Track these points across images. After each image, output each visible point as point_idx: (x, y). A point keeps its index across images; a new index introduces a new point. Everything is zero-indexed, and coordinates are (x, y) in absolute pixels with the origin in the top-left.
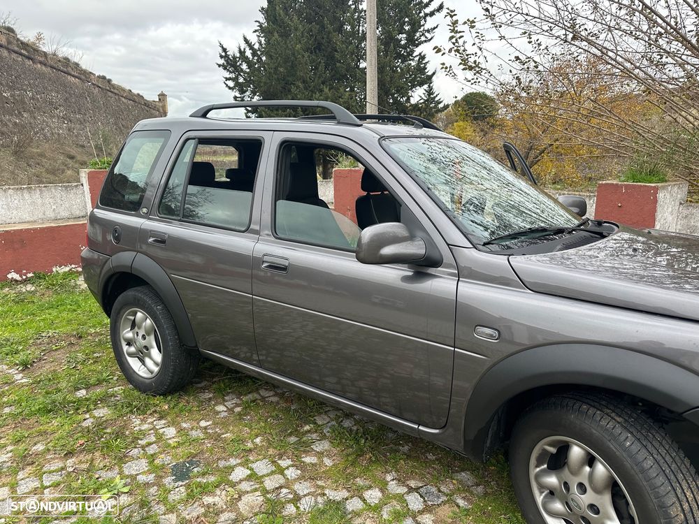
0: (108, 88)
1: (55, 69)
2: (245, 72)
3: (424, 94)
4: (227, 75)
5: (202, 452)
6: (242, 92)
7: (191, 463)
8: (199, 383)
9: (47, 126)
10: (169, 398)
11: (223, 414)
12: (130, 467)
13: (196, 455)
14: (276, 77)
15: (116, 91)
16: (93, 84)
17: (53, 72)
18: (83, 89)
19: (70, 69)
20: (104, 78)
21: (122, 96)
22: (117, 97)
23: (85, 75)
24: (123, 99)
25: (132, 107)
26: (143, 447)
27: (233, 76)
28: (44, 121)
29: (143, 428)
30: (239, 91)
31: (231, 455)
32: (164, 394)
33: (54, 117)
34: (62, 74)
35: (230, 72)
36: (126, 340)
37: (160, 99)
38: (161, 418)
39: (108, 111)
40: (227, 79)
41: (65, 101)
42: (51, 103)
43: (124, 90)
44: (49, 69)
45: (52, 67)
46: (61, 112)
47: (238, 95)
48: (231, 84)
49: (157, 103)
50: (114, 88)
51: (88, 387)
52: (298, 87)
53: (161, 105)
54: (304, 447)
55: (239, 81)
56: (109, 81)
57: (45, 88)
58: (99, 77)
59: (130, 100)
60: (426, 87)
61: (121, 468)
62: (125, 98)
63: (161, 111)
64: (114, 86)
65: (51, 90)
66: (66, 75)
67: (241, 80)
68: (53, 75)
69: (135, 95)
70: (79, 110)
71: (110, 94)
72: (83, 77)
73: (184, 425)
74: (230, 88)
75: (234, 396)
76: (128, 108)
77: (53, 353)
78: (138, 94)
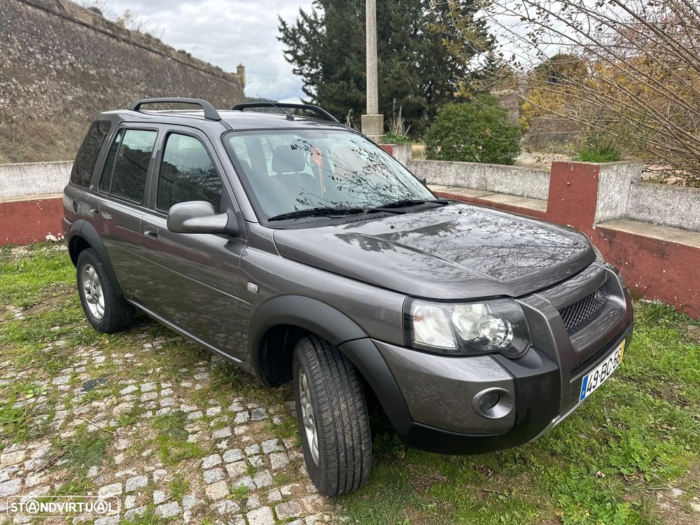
0: (188, 62)
1: (137, 45)
2: (303, 45)
3: (485, 61)
4: (287, 48)
5: (113, 374)
6: (302, 64)
7: (100, 381)
8: (144, 327)
9: (130, 101)
10: (113, 336)
11: (146, 350)
12: (59, 379)
13: (107, 375)
14: (330, 49)
15: (195, 65)
16: (173, 59)
17: (135, 49)
18: (163, 64)
19: (151, 46)
20: (184, 52)
21: (201, 70)
22: (196, 71)
23: (165, 51)
24: (202, 73)
25: (211, 79)
26: (75, 368)
27: (291, 48)
28: (126, 96)
29: (83, 356)
30: (298, 63)
31: (130, 378)
32: (110, 333)
33: (136, 92)
34: (144, 50)
35: (290, 45)
36: (87, 289)
37: (238, 72)
38: (98, 350)
39: (187, 85)
40: (286, 52)
41: (146, 76)
42: (133, 79)
43: (202, 63)
44: (132, 46)
45: (135, 44)
46: (142, 87)
47: (297, 68)
48: (290, 57)
49: (236, 76)
50: (193, 62)
51: (61, 325)
52: (351, 58)
53: (239, 76)
54: (188, 376)
55: (298, 54)
56: (189, 55)
57: (128, 65)
58: (179, 52)
59: (209, 73)
60: (487, 53)
61: (52, 379)
62: (204, 71)
63: (239, 82)
64: (193, 60)
65: (134, 67)
66: (147, 51)
67: (300, 53)
68: (135, 52)
69: (213, 68)
70: (159, 84)
71: (189, 68)
72: (163, 53)
73: (113, 355)
74: (289, 61)
75: (163, 338)
76: (207, 81)
77: (53, 299)
78: (217, 68)
